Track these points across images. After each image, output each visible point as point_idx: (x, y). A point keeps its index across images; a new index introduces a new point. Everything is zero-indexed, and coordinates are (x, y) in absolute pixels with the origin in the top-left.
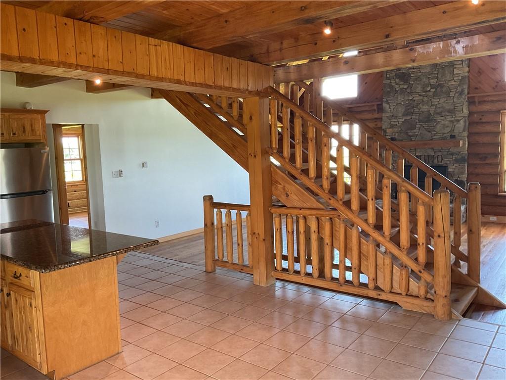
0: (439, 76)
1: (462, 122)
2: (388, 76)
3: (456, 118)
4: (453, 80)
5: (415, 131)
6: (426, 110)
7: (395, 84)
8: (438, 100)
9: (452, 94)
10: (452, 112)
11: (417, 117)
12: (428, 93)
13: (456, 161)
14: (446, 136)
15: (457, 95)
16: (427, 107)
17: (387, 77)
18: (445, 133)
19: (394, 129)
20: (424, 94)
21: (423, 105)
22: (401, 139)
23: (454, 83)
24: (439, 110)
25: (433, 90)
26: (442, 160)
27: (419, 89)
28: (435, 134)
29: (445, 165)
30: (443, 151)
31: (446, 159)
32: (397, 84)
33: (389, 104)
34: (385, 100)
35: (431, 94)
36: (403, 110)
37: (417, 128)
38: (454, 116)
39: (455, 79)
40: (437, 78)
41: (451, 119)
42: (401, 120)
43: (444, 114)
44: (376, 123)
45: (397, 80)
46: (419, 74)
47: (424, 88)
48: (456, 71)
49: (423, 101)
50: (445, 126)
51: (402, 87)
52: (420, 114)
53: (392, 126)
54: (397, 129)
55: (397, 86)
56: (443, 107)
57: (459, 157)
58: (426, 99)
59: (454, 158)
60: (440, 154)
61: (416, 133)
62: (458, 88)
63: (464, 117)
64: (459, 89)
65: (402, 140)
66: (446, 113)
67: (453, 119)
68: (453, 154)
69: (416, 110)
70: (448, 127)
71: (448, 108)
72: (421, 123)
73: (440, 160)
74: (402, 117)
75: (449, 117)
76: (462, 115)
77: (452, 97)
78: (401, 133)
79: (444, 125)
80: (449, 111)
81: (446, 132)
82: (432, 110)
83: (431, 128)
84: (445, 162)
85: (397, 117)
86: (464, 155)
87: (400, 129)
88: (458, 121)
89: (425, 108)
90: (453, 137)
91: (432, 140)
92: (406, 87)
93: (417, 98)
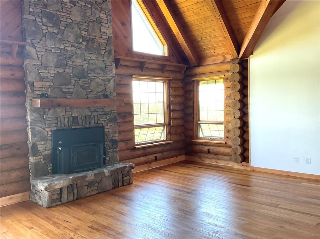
0: (90, 30)
1: (112, 81)
2: (31, 10)
3: (107, 78)
4: (102, 37)
5: (69, 87)
6: (80, 64)
7: (41, 24)
8: (91, 55)
9: (102, 52)
10: (104, 70)
11: (71, 71)
12: (80, 46)
13: (110, 120)
14: (99, 95)
15: (106, 54)
16: (80, 61)
17: (30, 12)
18: (99, 92)
19: (44, 83)
20: (77, 45)
21: (76, 58)
22: (55, 95)
23: (103, 41)
24: (92, 67)
25: (85, 43)
26: (98, 120)
27: (71, 38)
28: (90, 92)
29: (101, 125)
30: (99, 110)
31: (101, 119)
32: (42, 25)
33: (35, 47)
34: (29, 41)
35: (83, 47)
36: (55, 60)
37: (72, 84)
38: (105, 75)
39: (103, 37)
40: (87, 31)
41: (102, 78)
42: (53, 72)
43: (96, 71)
44: (12, 72)
45: (45, 20)
46: (70, 21)
47: (76, 38)
48: (103, 30)
49: (76, 53)
50: (98, 85)
51: (50, 29)
52: (73, 67)
53: (42, 79)
54: (48, 83)
55: (44, 27)
56: (95, 64)
57: (112, 116)
58: (79, 51)
59: (108, 118)
60: (96, 113)
61: (72, 90)
62: (107, 47)
63: (113, 77)
64: (108, 49)
65: (56, 98)
66: (99, 71)
67: (105, 78)
68: (106, 114)
69: (70, 62)
70: (101, 85)
71: (100, 65)
72: (76, 79)
73: (96, 120)
74: (54, 68)
75: (102, 75)
76: (111, 75)
77: (103, 55)
78: (54, 88)
79: (97, 83)
80: (101, 69)
81: (100, 90)
82: (85, 65)
83: (85, 85)
84: (101, 122)
85: (47, 67)
86: (115, 114)
87: (52, 84)
88: (109, 81)
89: (79, 62)
90: (106, 96)
91: (87, 98)
92: (56, 31)
93: (70, 49)
